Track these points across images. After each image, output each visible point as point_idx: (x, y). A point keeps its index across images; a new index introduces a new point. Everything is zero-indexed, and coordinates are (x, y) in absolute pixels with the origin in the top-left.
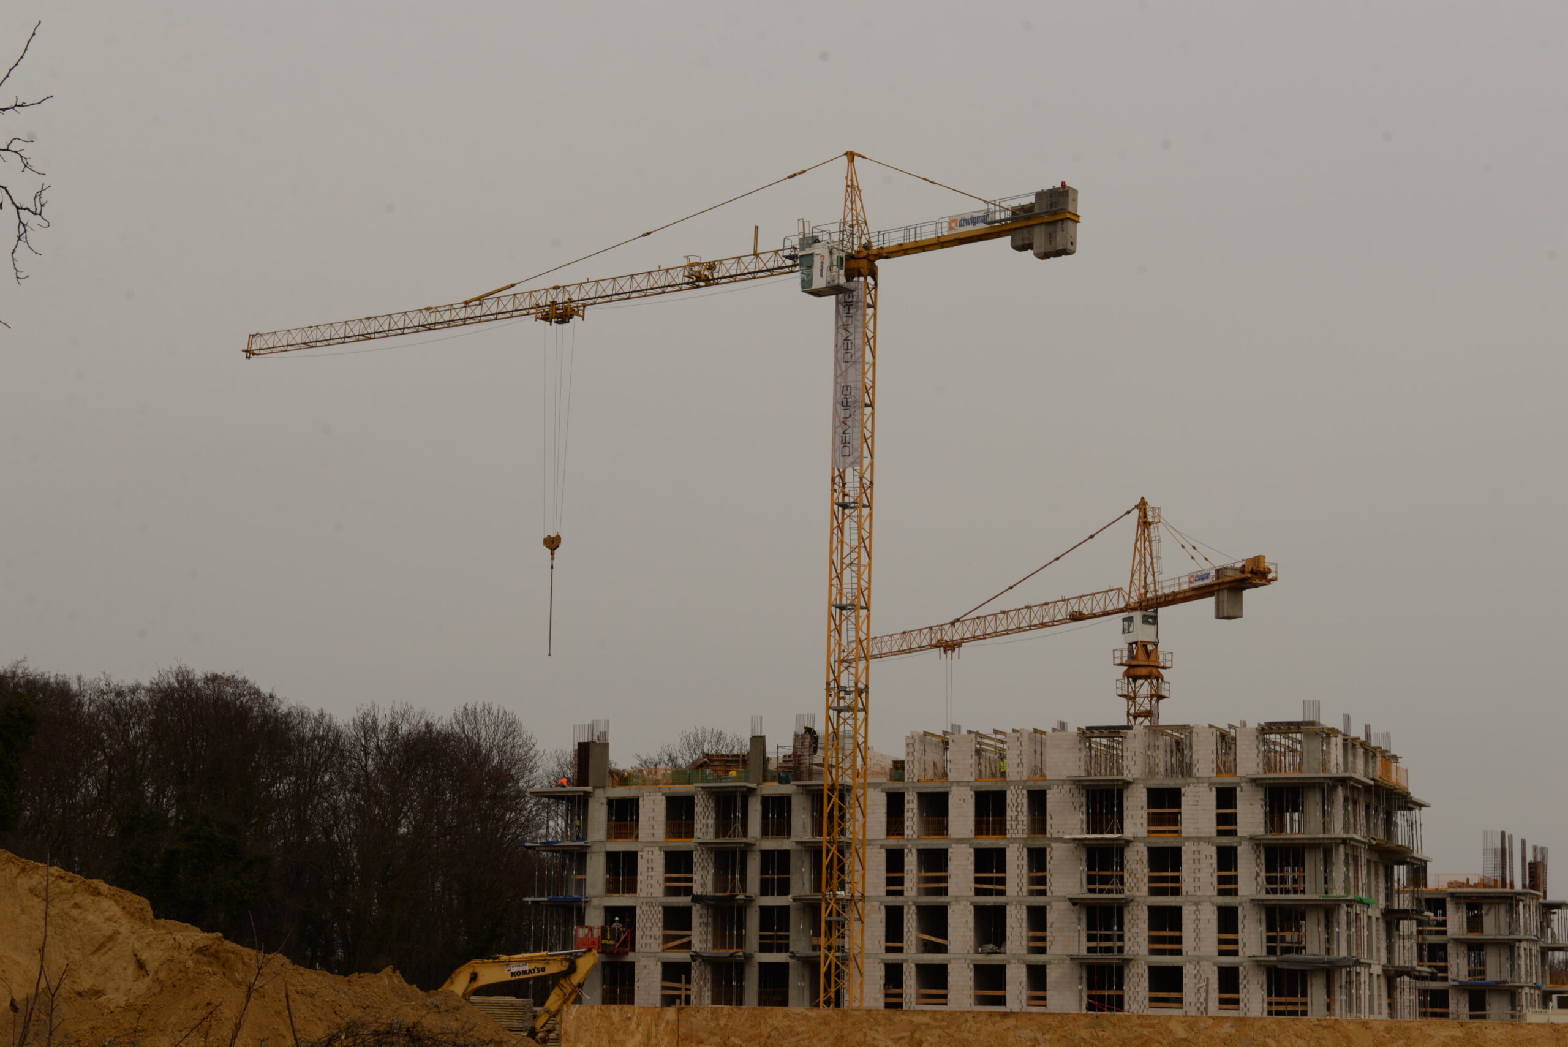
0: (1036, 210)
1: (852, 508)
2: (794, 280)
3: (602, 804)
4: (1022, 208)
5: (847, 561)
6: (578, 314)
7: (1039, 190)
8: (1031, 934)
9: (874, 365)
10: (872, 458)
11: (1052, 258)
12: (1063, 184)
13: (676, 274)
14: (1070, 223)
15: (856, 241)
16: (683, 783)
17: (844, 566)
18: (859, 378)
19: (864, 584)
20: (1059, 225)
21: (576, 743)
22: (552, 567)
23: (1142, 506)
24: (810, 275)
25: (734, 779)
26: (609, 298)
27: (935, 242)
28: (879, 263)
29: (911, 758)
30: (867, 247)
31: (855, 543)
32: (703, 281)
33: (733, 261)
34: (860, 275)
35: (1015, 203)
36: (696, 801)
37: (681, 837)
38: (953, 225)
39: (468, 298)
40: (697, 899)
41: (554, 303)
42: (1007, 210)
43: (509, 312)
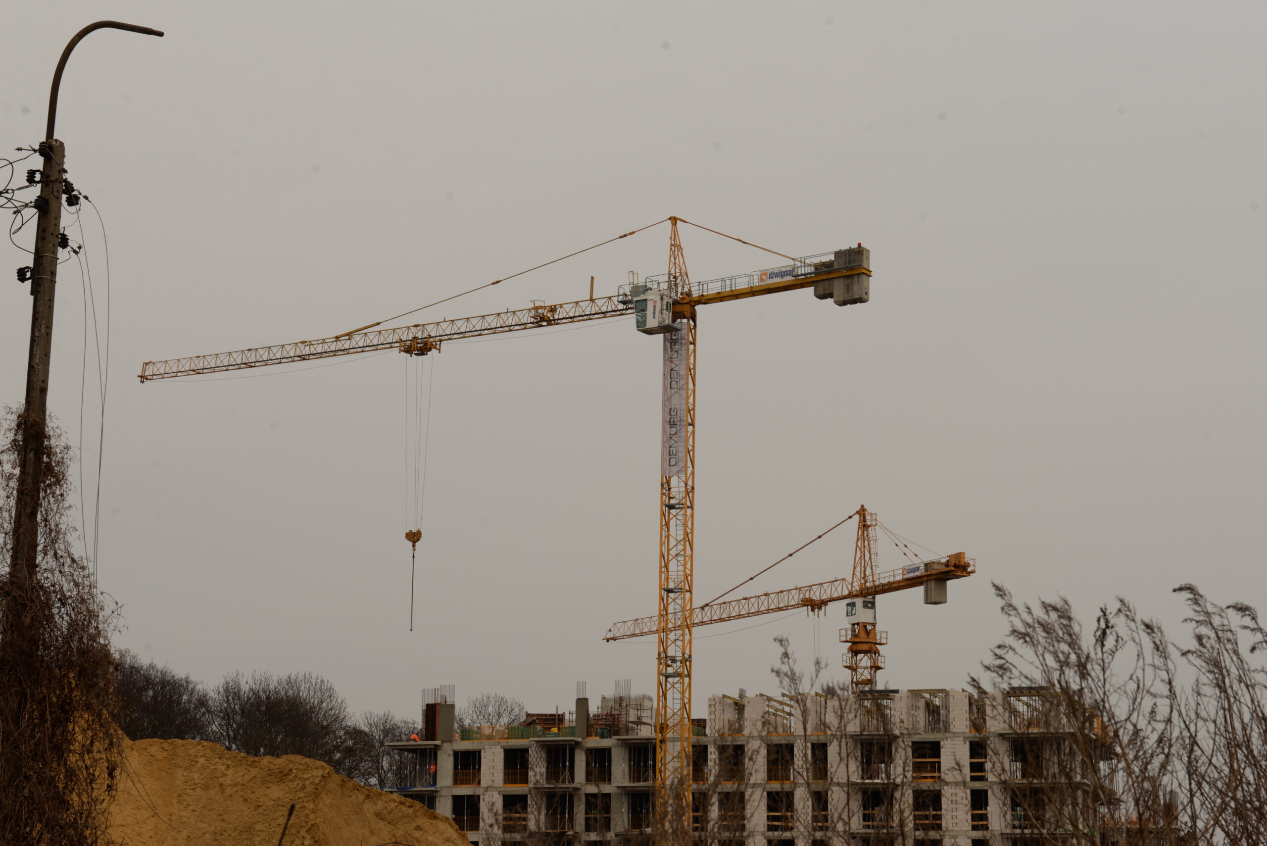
0: (836, 266)
1: (678, 508)
2: (631, 319)
3: (449, 755)
4: (824, 264)
5: (673, 552)
6: (435, 348)
7: (838, 250)
9: (694, 392)
10: (693, 467)
11: (849, 305)
12: (859, 245)
13: (522, 316)
14: (864, 277)
15: (680, 290)
16: (518, 738)
17: (671, 557)
18: (684, 402)
19: (688, 572)
20: (856, 278)
21: (425, 705)
22: (414, 557)
23: (862, 512)
24: (644, 317)
25: (555, 735)
26: (463, 335)
27: (749, 291)
28: (699, 308)
29: (713, 717)
30: (689, 294)
31: (680, 538)
32: (546, 321)
33: (573, 304)
34: (685, 317)
35: (817, 261)
36: (530, 753)
37: (516, 783)
38: (764, 277)
39: (338, 334)
40: (532, 834)
41: (415, 338)
42: (810, 265)
43: (374, 345)
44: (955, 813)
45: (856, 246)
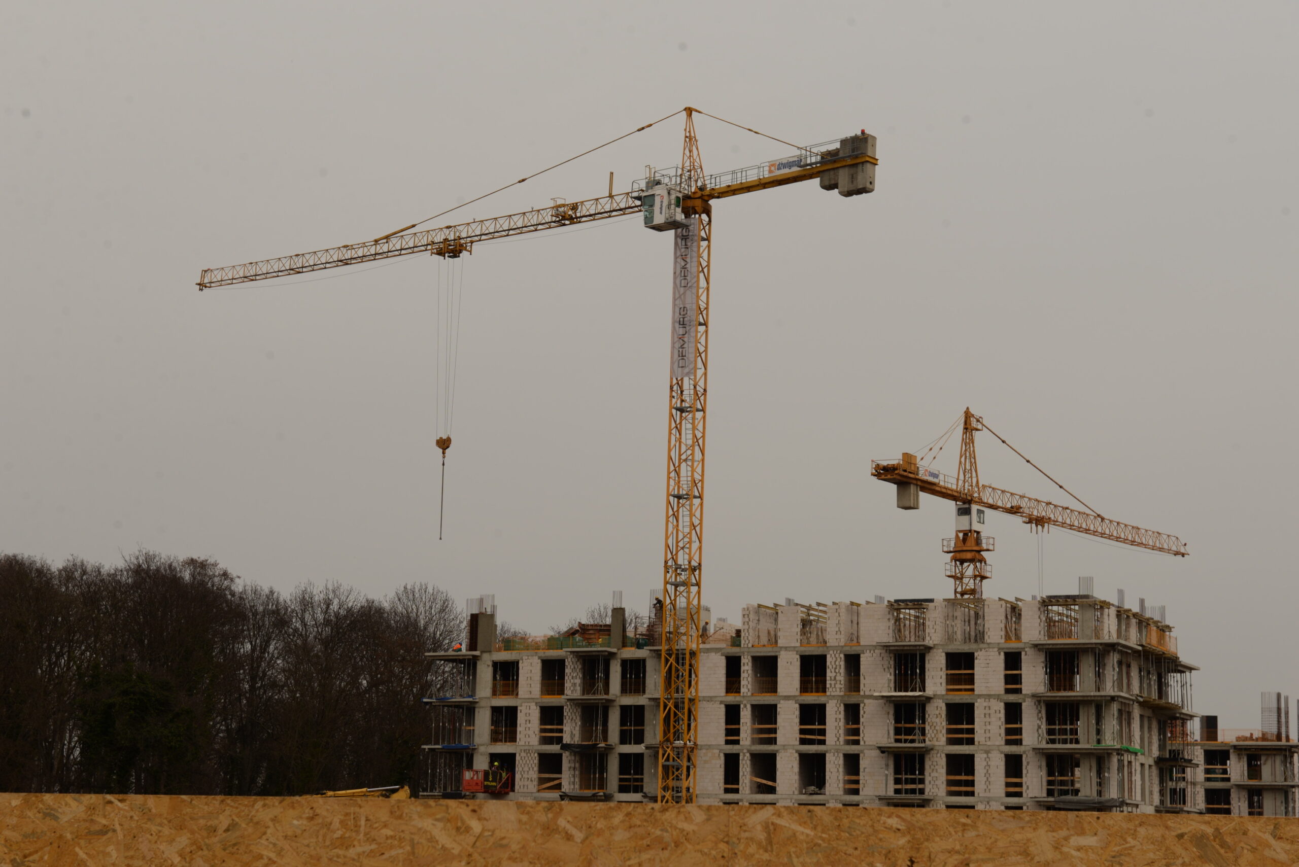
0: (841, 155)
1: (687, 412)
2: (640, 217)
3: (488, 666)
4: (829, 153)
5: (683, 457)
6: (466, 250)
7: (843, 137)
8: (847, 778)
9: (708, 289)
10: (706, 369)
11: (855, 196)
12: (863, 132)
13: (545, 214)
14: (869, 165)
15: (693, 183)
16: (557, 649)
17: (681, 461)
18: (694, 301)
19: (697, 477)
20: (860, 167)
21: (469, 614)
22: (443, 464)
23: (967, 415)
24: (652, 212)
26: (492, 235)
27: (758, 183)
28: (712, 202)
29: (746, 627)
30: (702, 188)
31: (690, 442)
32: (567, 220)
33: (593, 202)
34: (695, 213)
35: (824, 149)
36: (567, 664)
37: (554, 694)
38: (773, 168)
39: (377, 237)
40: (565, 747)
41: (446, 240)
42: (817, 154)
43: (411, 248)
44: (988, 727)
45: (859, 133)
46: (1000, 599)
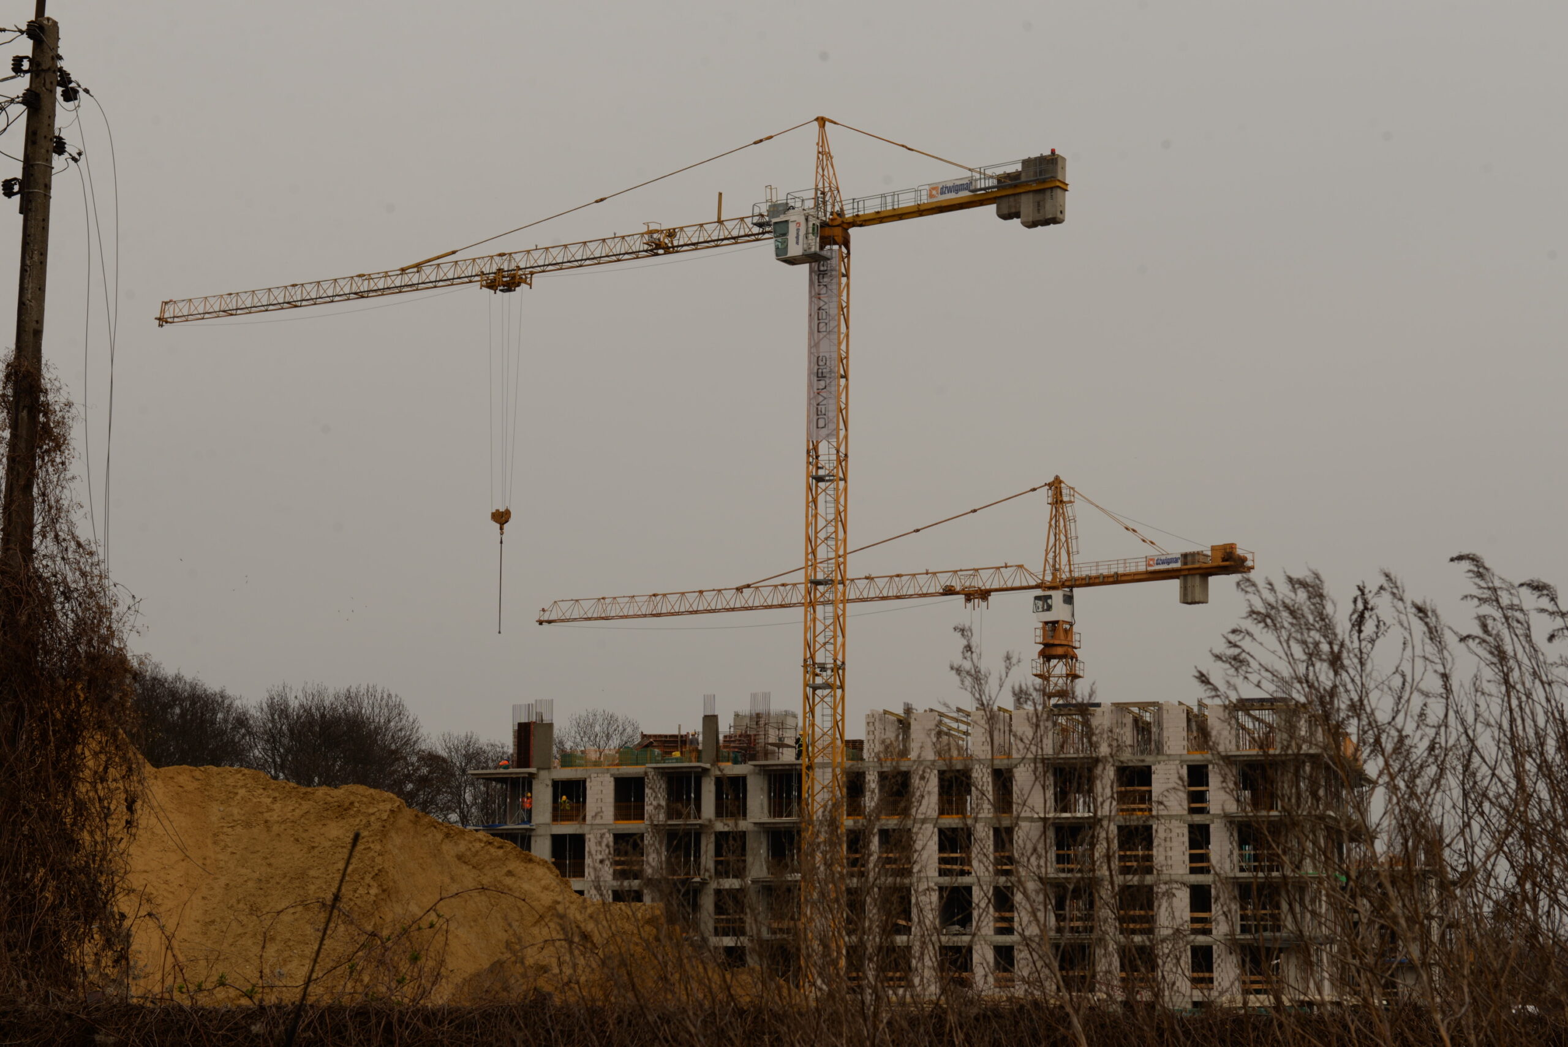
0: (1023, 178)
1: (828, 481)
2: (768, 246)
3: (547, 785)
4: (1008, 176)
5: (822, 535)
6: (525, 282)
7: (1026, 157)
8: (997, 915)
9: (847, 336)
10: (846, 429)
11: (1040, 227)
12: (1053, 151)
13: (633, 242)
14: (1059, 191)
15: (829, 209)
16: (631, 764)
17: (819, 542)
18: (835, 348)
19: (840, 559)
20: (1048, 193)
21: (516, 723)
22: (501, 543)
23: (1056, 485)
24: (785, 243)
25: (677, 760)
26: (559, 266)
27: (916, 209)
28: (853, 232)
29: (872, 737)
30: (841, 214)
31: (831, 517)
32: (663, 248)
33: (695, 228)
34: (835, 243)
35: (1000, 171)
36: (647, 782)
37: (629, 819)
38: (934, 192)
39: (404, 265)
41: (500, 270)
42: (992, 177)
43: (449, 279)
44: (1169, 853)
45: (1049, 153)
46: (1180, 703)
